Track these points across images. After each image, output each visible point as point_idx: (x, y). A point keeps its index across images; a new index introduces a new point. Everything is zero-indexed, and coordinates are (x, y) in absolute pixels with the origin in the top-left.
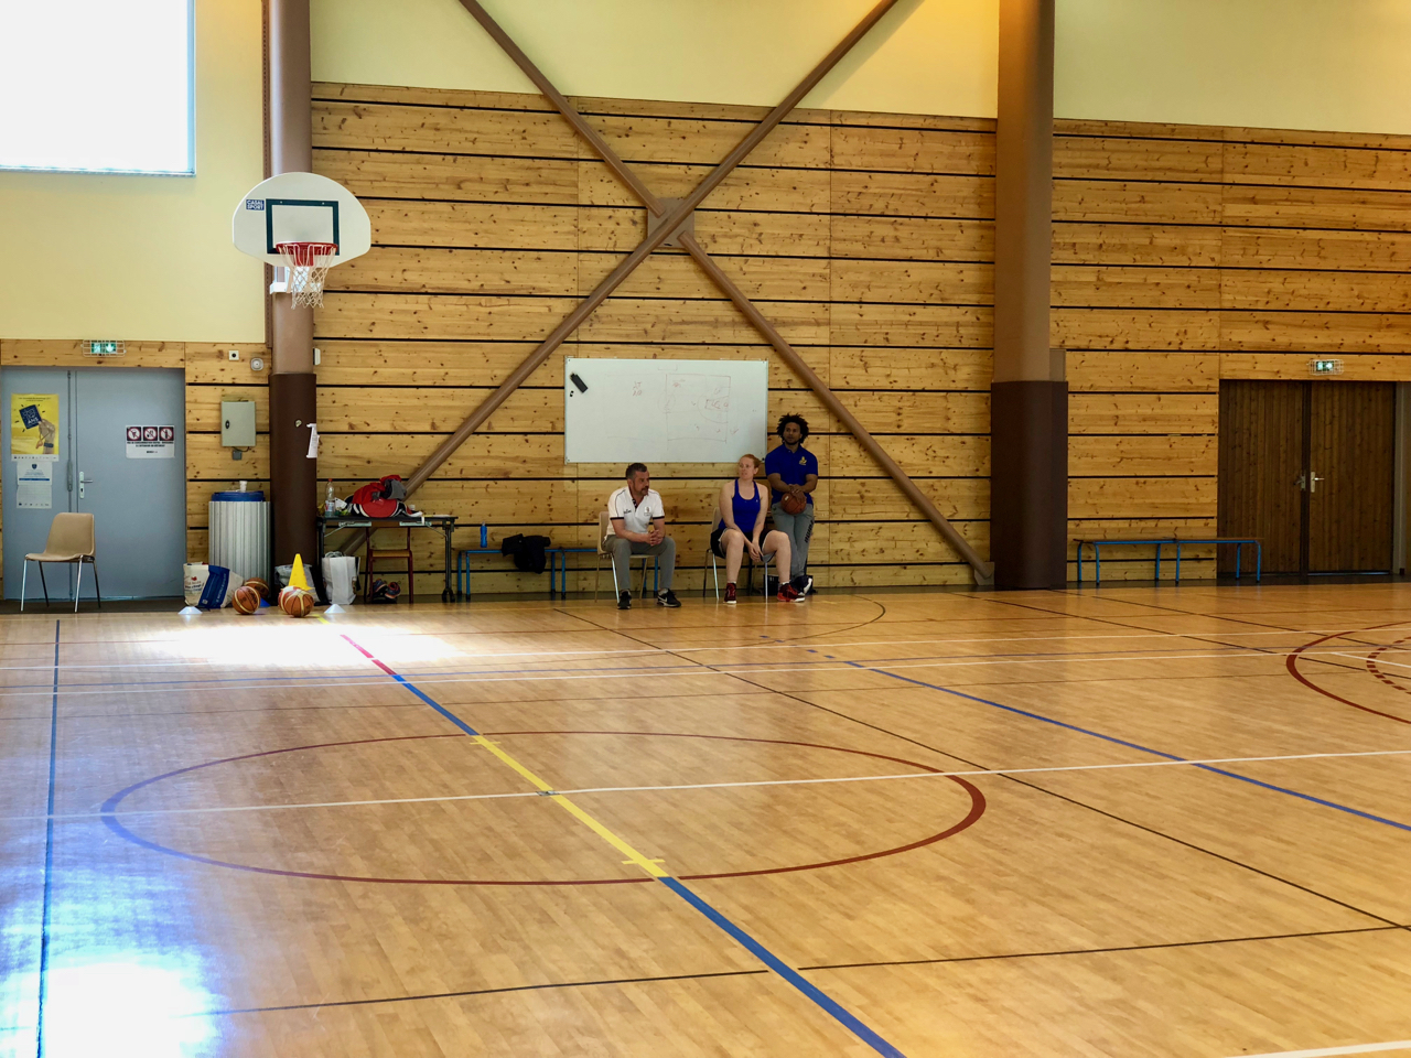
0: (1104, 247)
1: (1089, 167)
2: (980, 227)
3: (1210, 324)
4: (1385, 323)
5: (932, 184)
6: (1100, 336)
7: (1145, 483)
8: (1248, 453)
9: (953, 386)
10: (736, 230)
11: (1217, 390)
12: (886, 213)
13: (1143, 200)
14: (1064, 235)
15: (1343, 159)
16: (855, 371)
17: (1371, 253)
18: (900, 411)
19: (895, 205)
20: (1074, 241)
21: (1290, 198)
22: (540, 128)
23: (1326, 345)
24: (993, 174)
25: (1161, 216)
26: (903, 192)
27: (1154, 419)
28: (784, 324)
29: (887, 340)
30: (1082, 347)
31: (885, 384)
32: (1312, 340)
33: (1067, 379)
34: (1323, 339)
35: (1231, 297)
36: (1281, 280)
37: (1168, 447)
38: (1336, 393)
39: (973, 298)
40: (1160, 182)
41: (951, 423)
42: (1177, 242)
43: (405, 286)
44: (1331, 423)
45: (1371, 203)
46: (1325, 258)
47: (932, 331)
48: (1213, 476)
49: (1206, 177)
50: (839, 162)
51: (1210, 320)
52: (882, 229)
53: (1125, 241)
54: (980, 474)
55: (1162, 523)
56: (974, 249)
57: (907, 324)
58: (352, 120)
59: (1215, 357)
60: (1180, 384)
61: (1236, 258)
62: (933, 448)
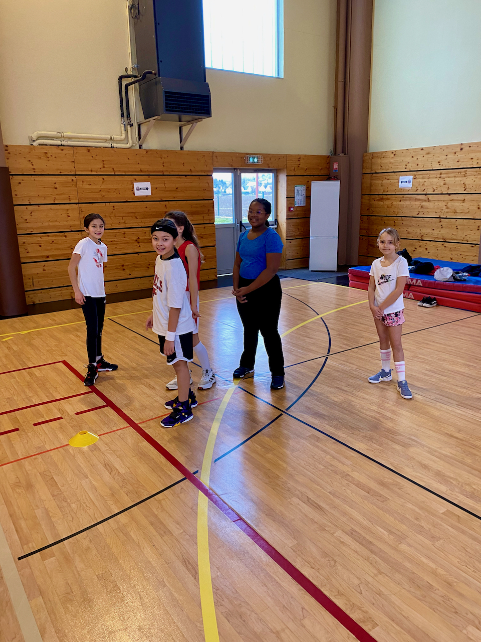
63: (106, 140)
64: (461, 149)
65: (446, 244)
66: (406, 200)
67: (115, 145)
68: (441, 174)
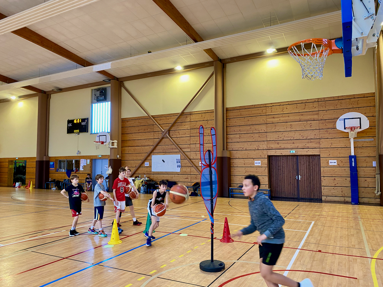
0: (240, 130)
1: (237, 115)
5: (207, 122)
6: (240, 148)
10: (176, 133)
11: (267, 158)
15: (296, 106)
17: (305, 126)
21: (283, 116)
22: (149, 121)
25: (252, 123)
28: (183, 148)
32: (290, 146)
34: (293, 146)
35: (269, 138)
36: (282, 134)
37: (256, 170)
40: (252, 116)
42: (256, 128)
43: (132, 146)
44: (304, 164)
45: (304, 115)
46: (292, 128)
49: (262, 114)
50: (192, 120)
51: (265, 143)
53: (245, 129)
58: (127, 123)
59: (266, 151)
60: (258, 156)
61: (270, 130)
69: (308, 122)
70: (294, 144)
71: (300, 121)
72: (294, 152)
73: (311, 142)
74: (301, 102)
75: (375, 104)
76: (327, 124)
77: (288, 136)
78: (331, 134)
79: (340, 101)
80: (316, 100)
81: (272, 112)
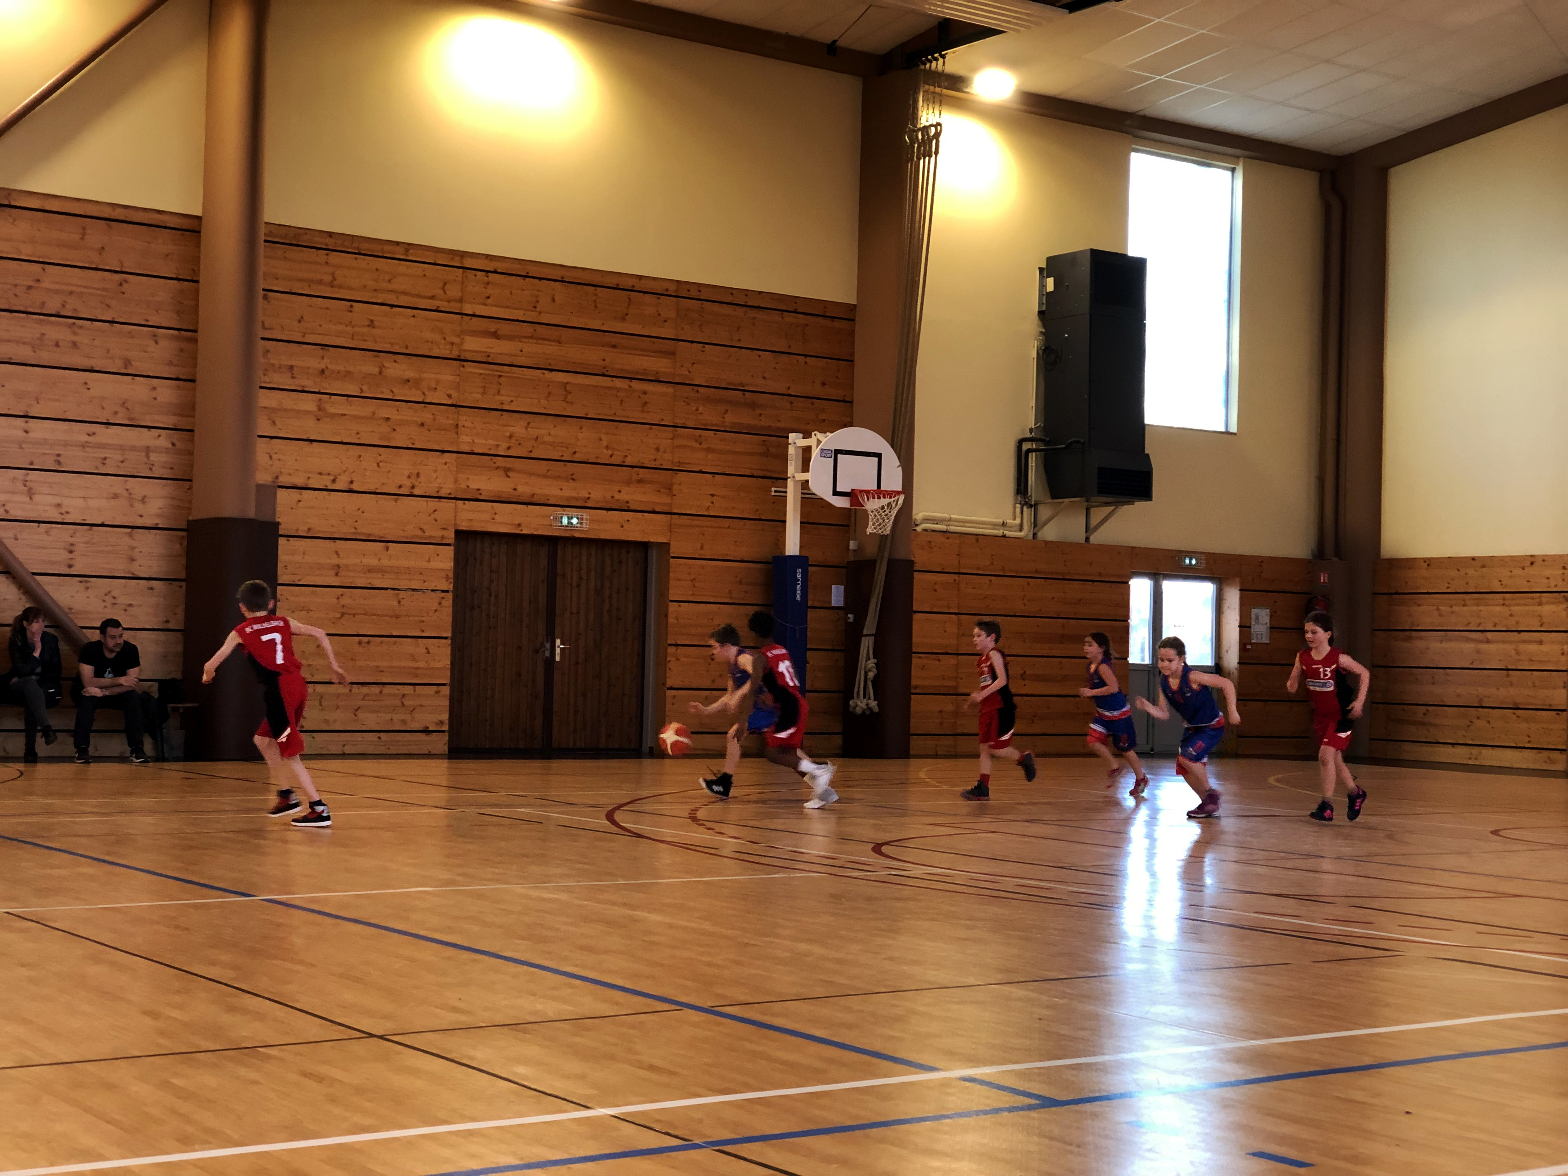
0: (327, 373)
1: (311, 282)
2: (177, 338)
3: (446, 467)
4: (635, 477)
5: (121, 284)
6: (320, 474)
7: (369, 642)
8: (488, 616)
9: (140, 522)
11: (452, 541)
12: (63, 313)
13: (372, 325)
14: (282, 355)
15: (594, 298)
16: (17, 498)
17: (622, 401)
18: (72, 548)
19: (73, 305)
20: (294, 363)
21: (535, 335)
23: (572, 498)
24: (195, 279)
25: (392, 344)
26: (85, 290)
27: (381, 570)
29: (59, 463)
30: (299, 485)
31: (54, 515)
32: (558, 492)
33: (277, 520)
34: (569, 491)
35: (468, 439)
36: (523, 423)
37: (396, 603)
38: (584, 552)
39: (169, 421)
40: (392, 306)
41: (136, 564)
42: (410, 374)
44: (578, 586)
45: (621, 347)
46: (572, 403)
47: (114, 456)
48: (446, 638)
49: (444, 305)
51: (446, 464)
52: (56, 331)
53: (351, 368)
54: (171, 626)
55: (387, 690)
56: (171, 364)
57: (83, 446)
59: (451, 504)
60: (411, 532)
61: (474, 396)
62: (114, 594)
63: (995, 525)
64: (1532, 563)
65: (1519, 712)
66: (1451, 640)
67: (1007, 533)
68: (1504, 599)
69: (635, 385)
70: (572, 483)
71: (604, 375)
72: (575, 521)
73: (640, 481)
74: (613, 281)
75: (852, 355)
76: (701, 409)
77: (548, 439)
78: (710, 456)
79: (752, 313)
80: (672, 288)
81: (489, 301)
